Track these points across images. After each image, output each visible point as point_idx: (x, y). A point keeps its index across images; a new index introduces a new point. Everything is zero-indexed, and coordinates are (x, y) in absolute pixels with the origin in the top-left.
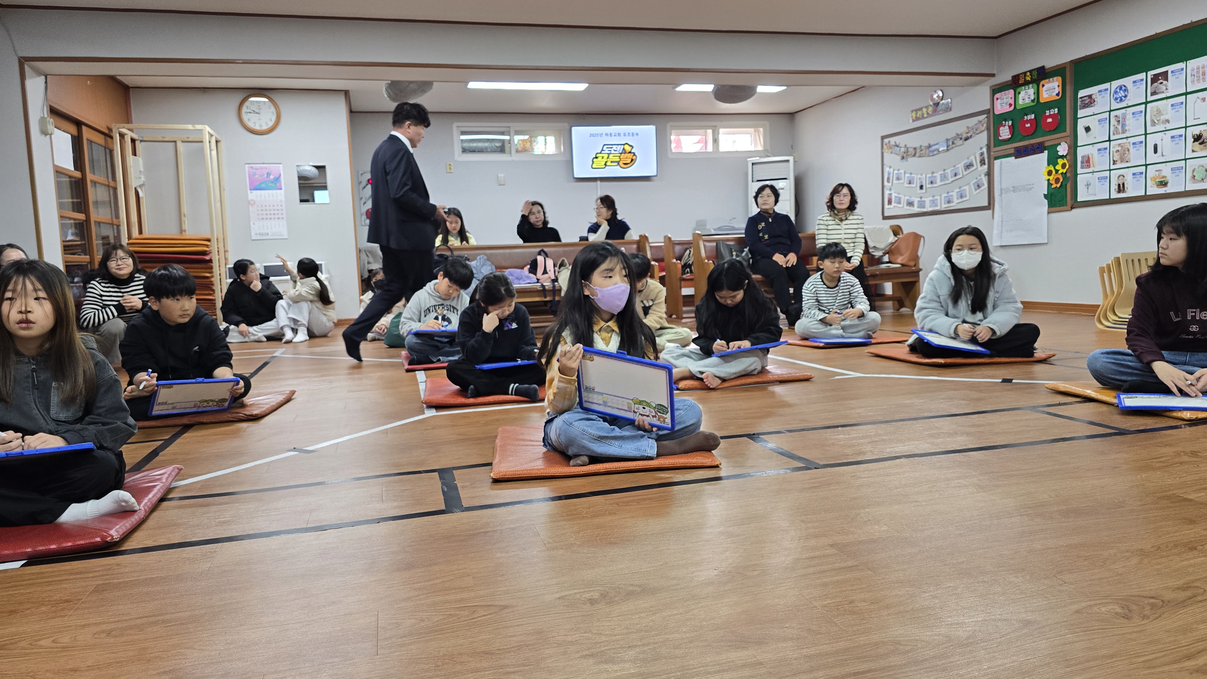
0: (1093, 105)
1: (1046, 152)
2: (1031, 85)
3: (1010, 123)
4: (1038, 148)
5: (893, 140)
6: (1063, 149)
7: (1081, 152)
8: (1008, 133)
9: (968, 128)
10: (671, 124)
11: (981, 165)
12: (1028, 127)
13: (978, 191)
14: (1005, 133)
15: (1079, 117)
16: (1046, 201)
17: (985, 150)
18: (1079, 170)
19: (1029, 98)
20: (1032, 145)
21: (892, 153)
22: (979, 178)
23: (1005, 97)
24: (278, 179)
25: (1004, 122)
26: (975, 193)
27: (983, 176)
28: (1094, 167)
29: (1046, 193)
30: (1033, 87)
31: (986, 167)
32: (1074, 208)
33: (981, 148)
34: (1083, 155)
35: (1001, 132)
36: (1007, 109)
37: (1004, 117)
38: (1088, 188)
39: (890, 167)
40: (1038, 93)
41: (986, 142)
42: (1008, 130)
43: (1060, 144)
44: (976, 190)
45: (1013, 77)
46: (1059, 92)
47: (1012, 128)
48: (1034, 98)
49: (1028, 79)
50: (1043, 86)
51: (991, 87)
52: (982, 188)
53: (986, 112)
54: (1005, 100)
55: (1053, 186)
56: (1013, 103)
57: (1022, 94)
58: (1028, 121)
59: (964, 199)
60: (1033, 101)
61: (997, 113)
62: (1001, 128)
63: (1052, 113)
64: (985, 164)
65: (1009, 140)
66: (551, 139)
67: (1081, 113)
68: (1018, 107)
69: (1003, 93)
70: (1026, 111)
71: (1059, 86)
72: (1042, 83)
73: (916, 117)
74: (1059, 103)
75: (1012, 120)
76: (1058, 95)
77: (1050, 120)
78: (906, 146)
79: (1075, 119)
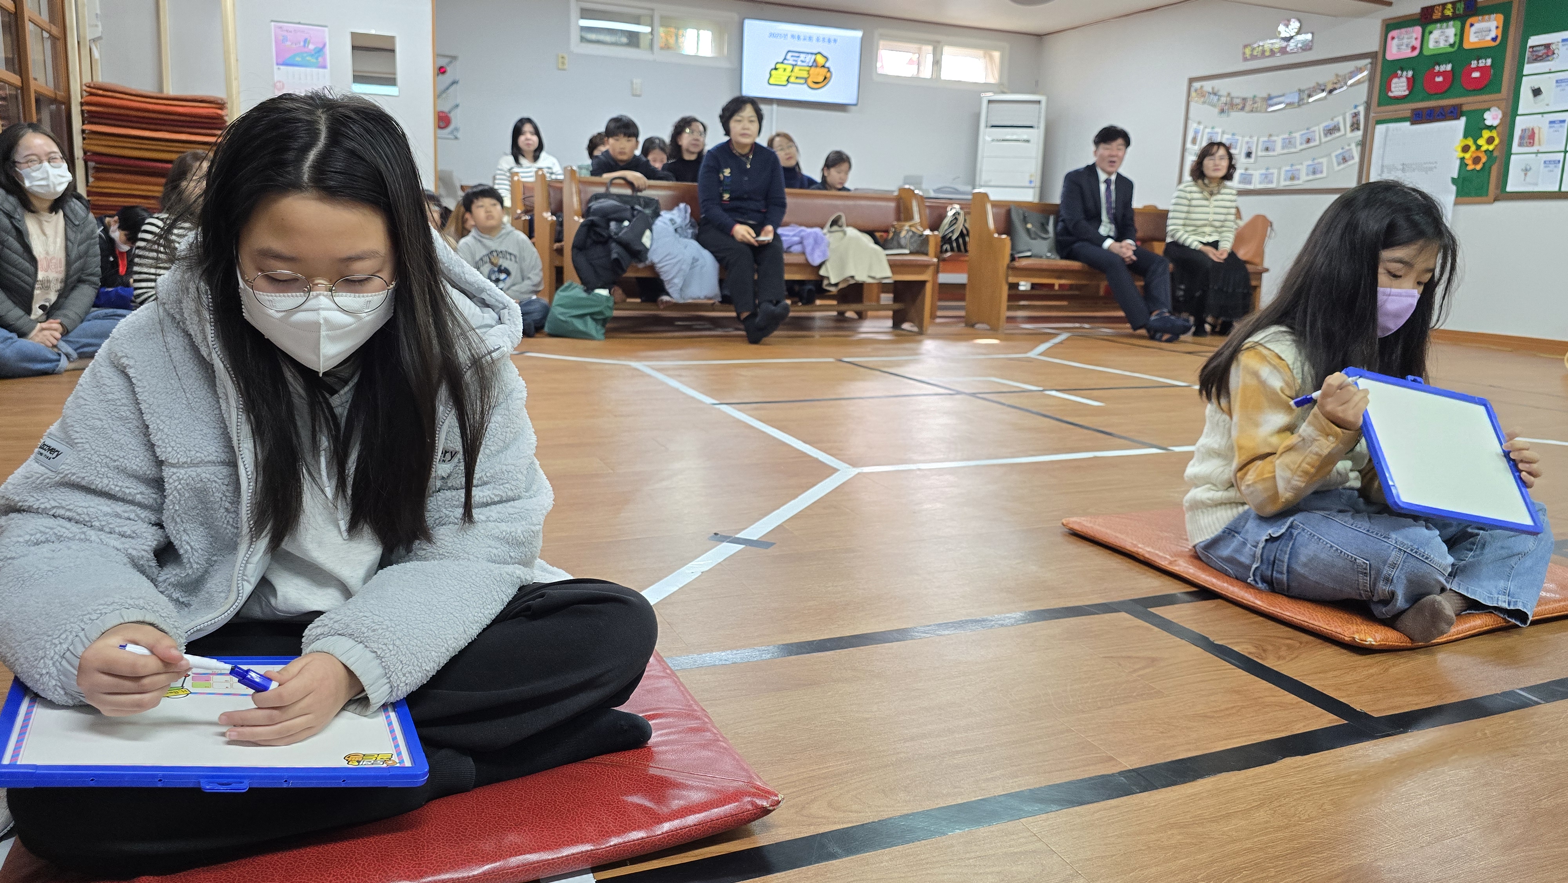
0: (1550, 58)
1: (1463, 120)
2: (1451, 23)
3: (1410, 74)
4: (1452, 112)
5: (1208, 85)
6: (1492, 117)
7: (1521, 124)
8: (1405, 88)
9: (1337, 75)
10: (881, 31)
11: (1352, 130)
12: (1440, 82)
13: (1342, 166)
14: (1399, 87)
15: (1525, 73)
16: (1454, 188)
17: (1361, 109)
18: (1515, 148)
19: (1446, 41)
20: (1442, 107)
21: (1204, 103)
22: (1347, 148)
23: (1406, 36)
24: (320, 50)
25: (1399, 72)
26: (1337, 168)
27: (1353, 146)
28: (1540, 145)
29: (1456, 176)
30: (1454, 26)
31: (1359, 134)
32: (1499, 200)
33: (1356, 107)
34: (1524, 127)
35: (1393, 86)
36: (1407, 53)
37: (1401, 65)
38: (1526, 175)
39: (1199, 123)
40: (1461, 34)
41: (1364, 98)
42: (1405, 84)
43: (1489, 109)
44: (1339, 164)
45: (1423, 9)
46: (1497, 37)
47: (1411, 82)
48: (1455, 43)
49: (1449, 13)
50: (1472, 25)
51: (1384, 21)
52: (1350, 163)
53: (1373, 55)
54: (1405, 41)
55: (1470, 168)
56: (1418, 45)
57: (1436, 34)
58: (1439, 74)
59: (1318, 176)
60: (1452, 45)
61: (1389, 57)
62: (1395, 80)
63: (1481, 65)
64: (1358, 129)
65: (1404, 97)
66: (707, 36)
67: (1528, 68)
68: (1426, 52)
69: (1403, 30)
70: (1439, 58)
71: (1497, 27)
72: (1470, 20)
73: (1252, 55)
74: (1496, 51)
75: (1413, 70)
76: (1494, 39)
77: (1476, 75)
78: (1229, 94)
79: (1519, 76)
